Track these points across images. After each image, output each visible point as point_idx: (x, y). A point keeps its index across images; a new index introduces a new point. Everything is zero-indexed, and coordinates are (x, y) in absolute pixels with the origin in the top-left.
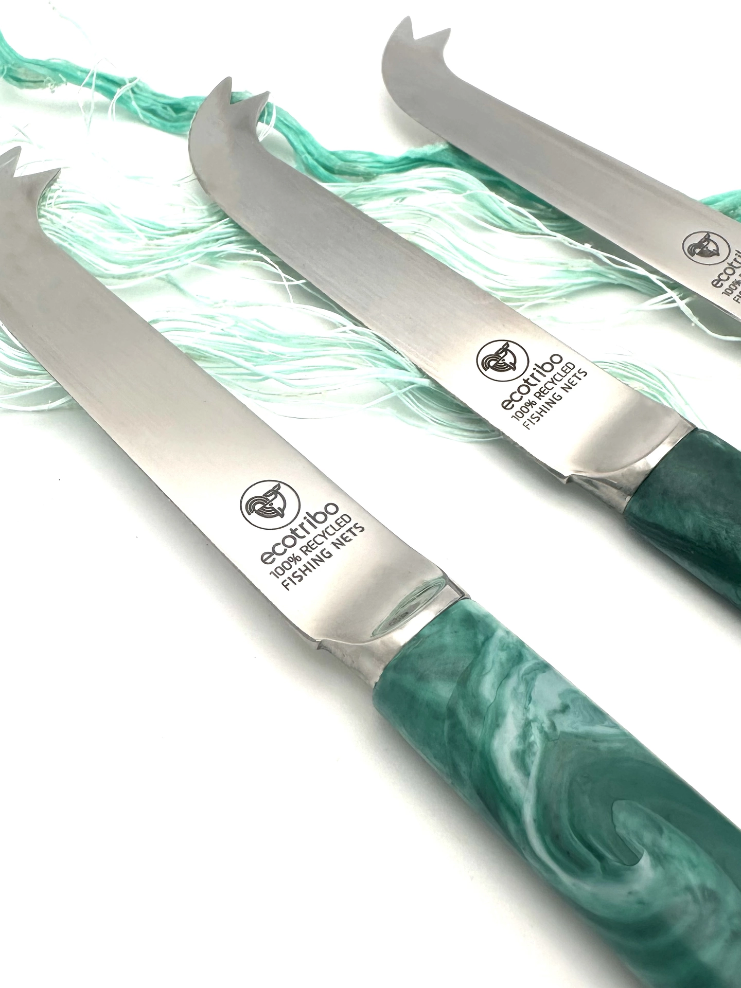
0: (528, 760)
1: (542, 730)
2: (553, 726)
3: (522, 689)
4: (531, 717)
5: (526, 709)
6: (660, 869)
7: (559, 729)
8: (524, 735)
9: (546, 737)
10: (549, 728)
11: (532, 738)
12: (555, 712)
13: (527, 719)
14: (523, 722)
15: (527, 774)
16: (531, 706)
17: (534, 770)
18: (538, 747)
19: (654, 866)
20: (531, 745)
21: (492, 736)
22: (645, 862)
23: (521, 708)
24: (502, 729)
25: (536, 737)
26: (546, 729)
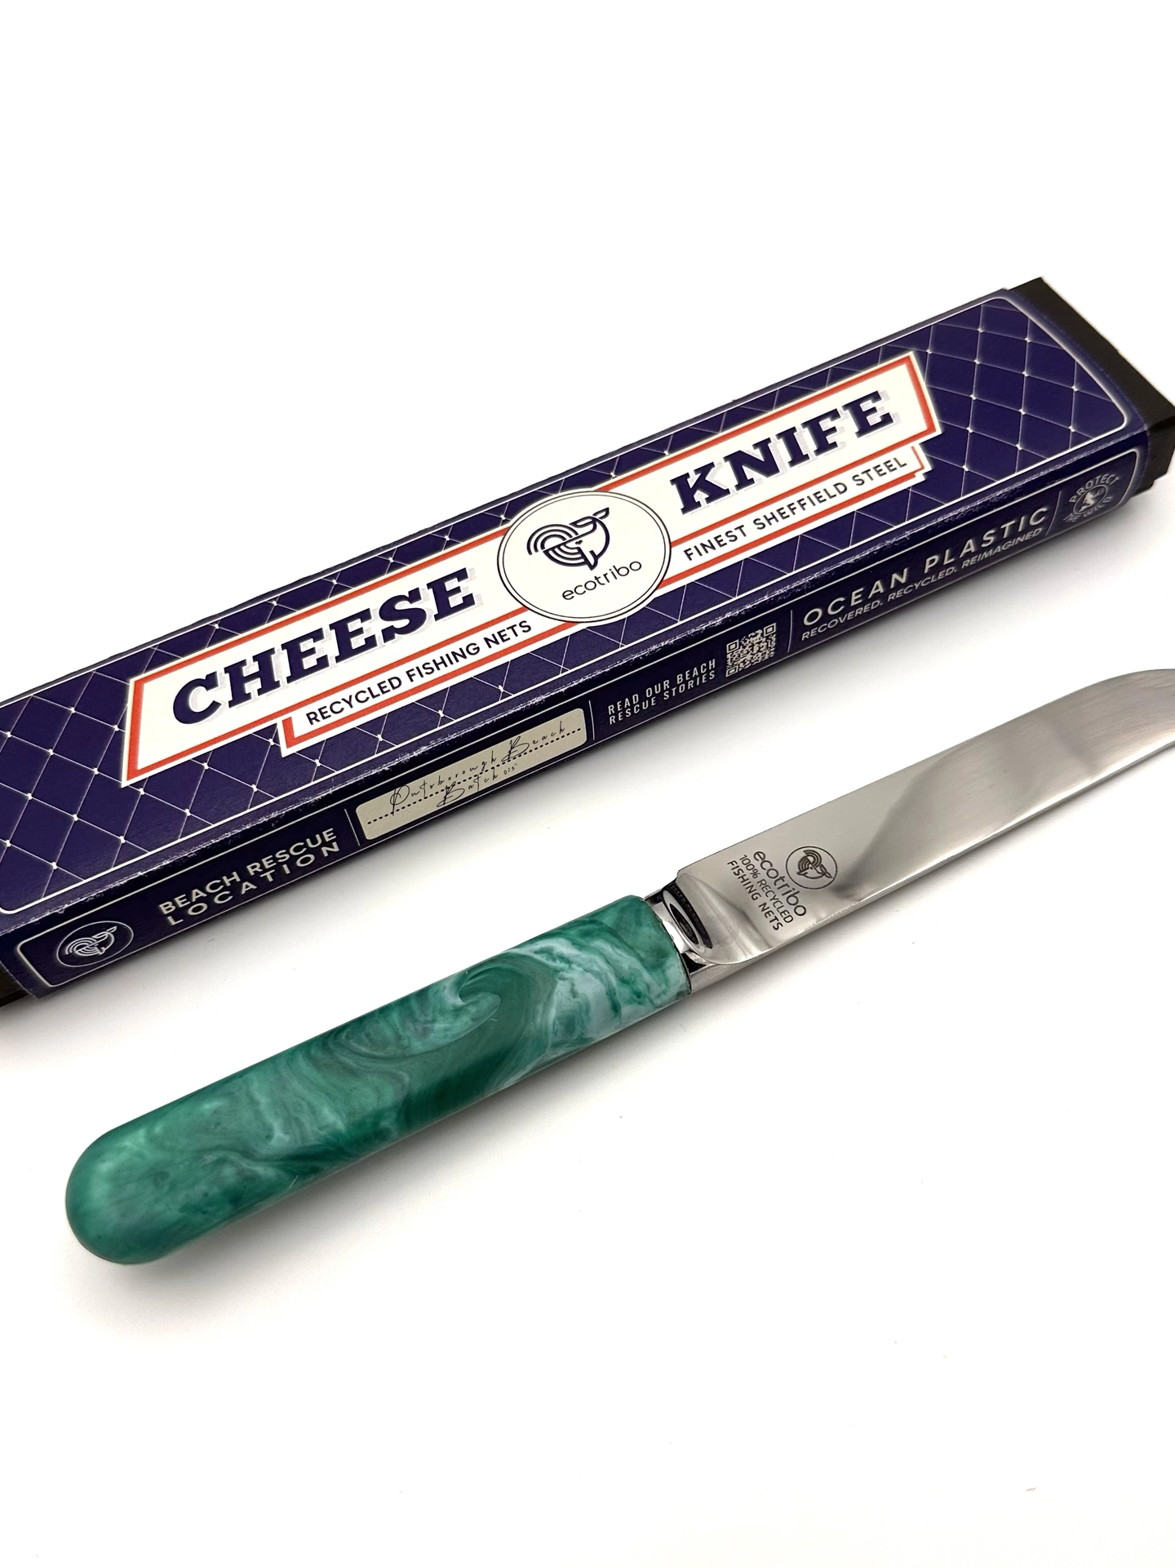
0: (545, 955)
1: (562, 970)
2: (564, 979)
3: (596, 968)
4: (574, 966)
5: (579, 965)
6: (452, 1008)
7: (560, 982)
8: (562, 958)
9: (556, 971)
10: (562, 975)
11: (558, 961)
12: (573, 985)
13: (572, 962)
14: (571, 959)
15: (536, 952)
16: (581, 969)
17: (538, 957)
18: (550, 963)
19: (454, 1006)
20: (554, 960)
21: (568, 939)
22: (459, 1002)
23: (582, 962)
24: (570, 945)
25: (559, 964)
26: (561, 973)
